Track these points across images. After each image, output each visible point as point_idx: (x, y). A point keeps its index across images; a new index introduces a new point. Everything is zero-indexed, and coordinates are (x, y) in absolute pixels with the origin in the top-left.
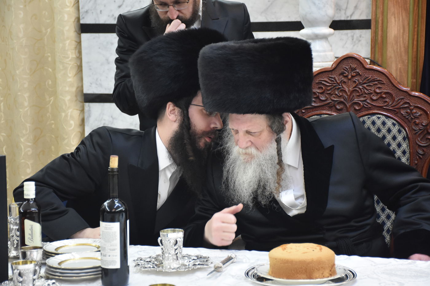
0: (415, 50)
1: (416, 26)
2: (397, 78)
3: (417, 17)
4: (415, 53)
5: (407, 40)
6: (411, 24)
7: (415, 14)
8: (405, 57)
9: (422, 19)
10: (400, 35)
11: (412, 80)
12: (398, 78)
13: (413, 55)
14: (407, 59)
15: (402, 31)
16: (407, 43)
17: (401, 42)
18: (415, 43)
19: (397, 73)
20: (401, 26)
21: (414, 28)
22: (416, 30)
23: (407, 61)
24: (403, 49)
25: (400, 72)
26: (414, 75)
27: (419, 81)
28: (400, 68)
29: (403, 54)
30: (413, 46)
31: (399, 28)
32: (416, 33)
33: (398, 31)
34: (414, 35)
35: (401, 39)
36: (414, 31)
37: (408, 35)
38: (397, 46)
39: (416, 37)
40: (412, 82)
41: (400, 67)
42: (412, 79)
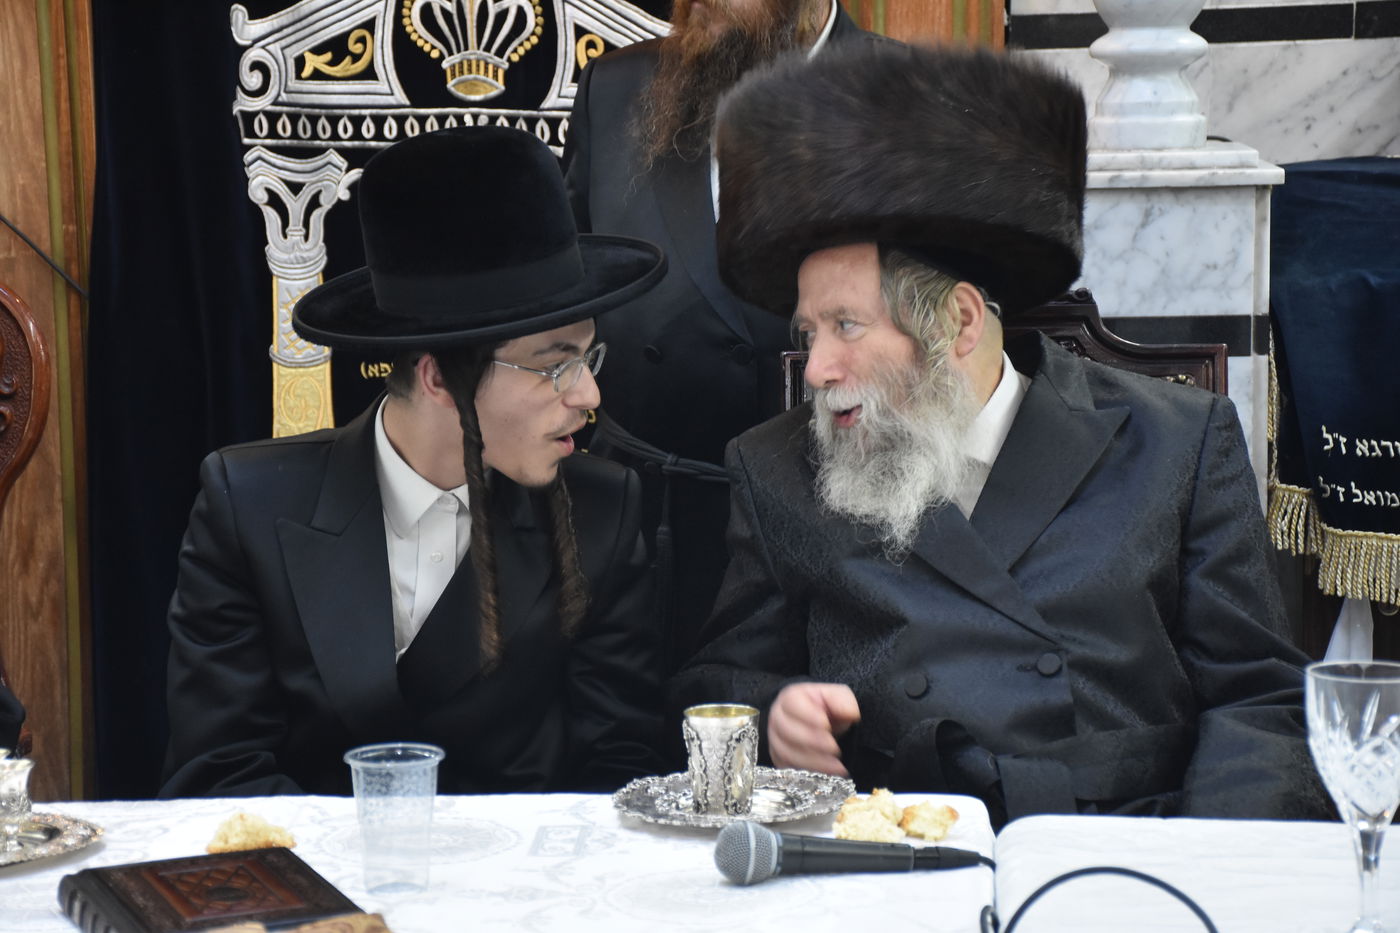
0: (66, 128)
1: (62, 51)
2: (15, 220)
3: (61, 22)
4: (66, 139)
5: (39, 97)
6: (45, 43)
7: (53, 12)
8: (37, 153)
9: (78, 29)
10: (13, 77)
11: (64, 227)
12: (20, 218)
13: (59, 142)
14: (44, 156)
15: (17, 64)
16: (38, 105)
17: (20, 101)
18: (64, 105)
19: (14, 205)
20: (15, 48)
21: (58, 57)
22: (63, 62)
23: (44, 165)
24: (26, 125)
25: (25, 198)
26: (71, 210)
27: (88, 229)
28: (23, 186)
29: (29, 140)
30: (58, 115)
31: (7, 54)
32: (63, 74)
33: (5, 66)
34: (57, 81)
35: (19, 92)
36: (57, 68)
37: (38, 78)
38: (8, 112)
39: (64, 85)
40: (66, 233)
41: (21, 182)
42: (64, 223)
